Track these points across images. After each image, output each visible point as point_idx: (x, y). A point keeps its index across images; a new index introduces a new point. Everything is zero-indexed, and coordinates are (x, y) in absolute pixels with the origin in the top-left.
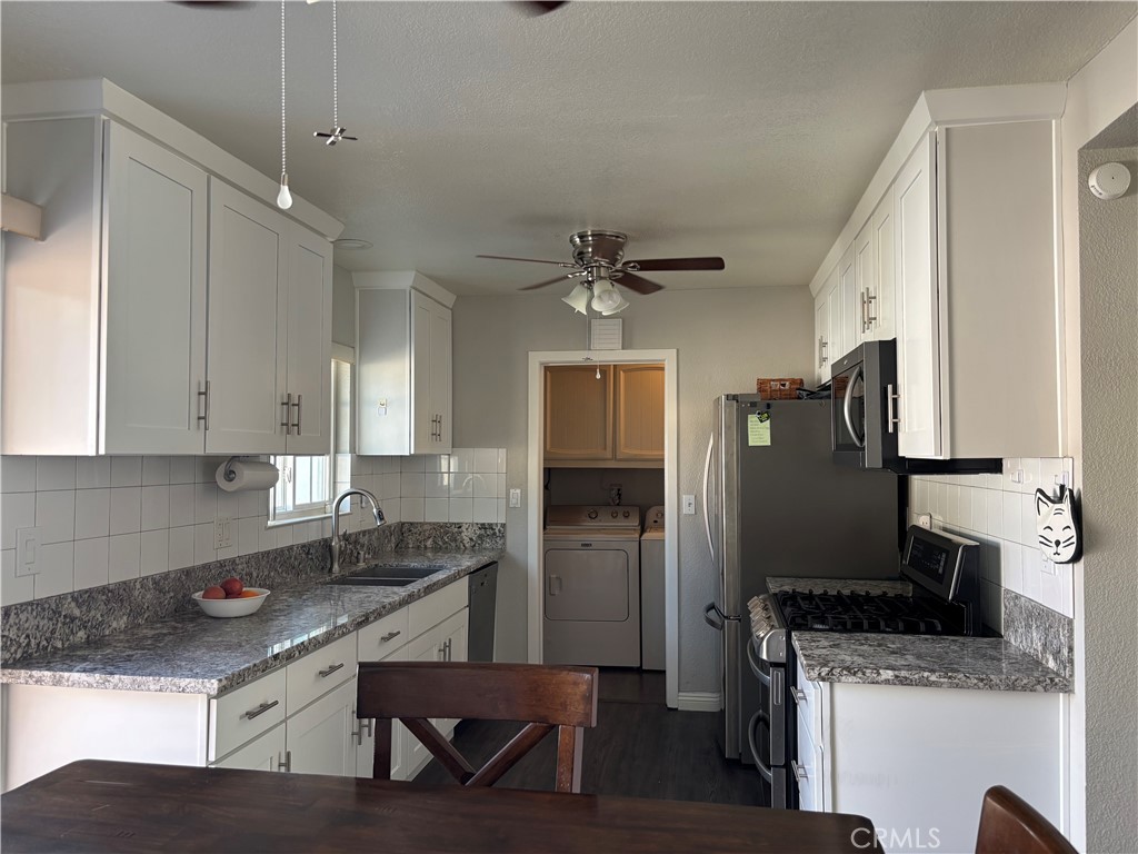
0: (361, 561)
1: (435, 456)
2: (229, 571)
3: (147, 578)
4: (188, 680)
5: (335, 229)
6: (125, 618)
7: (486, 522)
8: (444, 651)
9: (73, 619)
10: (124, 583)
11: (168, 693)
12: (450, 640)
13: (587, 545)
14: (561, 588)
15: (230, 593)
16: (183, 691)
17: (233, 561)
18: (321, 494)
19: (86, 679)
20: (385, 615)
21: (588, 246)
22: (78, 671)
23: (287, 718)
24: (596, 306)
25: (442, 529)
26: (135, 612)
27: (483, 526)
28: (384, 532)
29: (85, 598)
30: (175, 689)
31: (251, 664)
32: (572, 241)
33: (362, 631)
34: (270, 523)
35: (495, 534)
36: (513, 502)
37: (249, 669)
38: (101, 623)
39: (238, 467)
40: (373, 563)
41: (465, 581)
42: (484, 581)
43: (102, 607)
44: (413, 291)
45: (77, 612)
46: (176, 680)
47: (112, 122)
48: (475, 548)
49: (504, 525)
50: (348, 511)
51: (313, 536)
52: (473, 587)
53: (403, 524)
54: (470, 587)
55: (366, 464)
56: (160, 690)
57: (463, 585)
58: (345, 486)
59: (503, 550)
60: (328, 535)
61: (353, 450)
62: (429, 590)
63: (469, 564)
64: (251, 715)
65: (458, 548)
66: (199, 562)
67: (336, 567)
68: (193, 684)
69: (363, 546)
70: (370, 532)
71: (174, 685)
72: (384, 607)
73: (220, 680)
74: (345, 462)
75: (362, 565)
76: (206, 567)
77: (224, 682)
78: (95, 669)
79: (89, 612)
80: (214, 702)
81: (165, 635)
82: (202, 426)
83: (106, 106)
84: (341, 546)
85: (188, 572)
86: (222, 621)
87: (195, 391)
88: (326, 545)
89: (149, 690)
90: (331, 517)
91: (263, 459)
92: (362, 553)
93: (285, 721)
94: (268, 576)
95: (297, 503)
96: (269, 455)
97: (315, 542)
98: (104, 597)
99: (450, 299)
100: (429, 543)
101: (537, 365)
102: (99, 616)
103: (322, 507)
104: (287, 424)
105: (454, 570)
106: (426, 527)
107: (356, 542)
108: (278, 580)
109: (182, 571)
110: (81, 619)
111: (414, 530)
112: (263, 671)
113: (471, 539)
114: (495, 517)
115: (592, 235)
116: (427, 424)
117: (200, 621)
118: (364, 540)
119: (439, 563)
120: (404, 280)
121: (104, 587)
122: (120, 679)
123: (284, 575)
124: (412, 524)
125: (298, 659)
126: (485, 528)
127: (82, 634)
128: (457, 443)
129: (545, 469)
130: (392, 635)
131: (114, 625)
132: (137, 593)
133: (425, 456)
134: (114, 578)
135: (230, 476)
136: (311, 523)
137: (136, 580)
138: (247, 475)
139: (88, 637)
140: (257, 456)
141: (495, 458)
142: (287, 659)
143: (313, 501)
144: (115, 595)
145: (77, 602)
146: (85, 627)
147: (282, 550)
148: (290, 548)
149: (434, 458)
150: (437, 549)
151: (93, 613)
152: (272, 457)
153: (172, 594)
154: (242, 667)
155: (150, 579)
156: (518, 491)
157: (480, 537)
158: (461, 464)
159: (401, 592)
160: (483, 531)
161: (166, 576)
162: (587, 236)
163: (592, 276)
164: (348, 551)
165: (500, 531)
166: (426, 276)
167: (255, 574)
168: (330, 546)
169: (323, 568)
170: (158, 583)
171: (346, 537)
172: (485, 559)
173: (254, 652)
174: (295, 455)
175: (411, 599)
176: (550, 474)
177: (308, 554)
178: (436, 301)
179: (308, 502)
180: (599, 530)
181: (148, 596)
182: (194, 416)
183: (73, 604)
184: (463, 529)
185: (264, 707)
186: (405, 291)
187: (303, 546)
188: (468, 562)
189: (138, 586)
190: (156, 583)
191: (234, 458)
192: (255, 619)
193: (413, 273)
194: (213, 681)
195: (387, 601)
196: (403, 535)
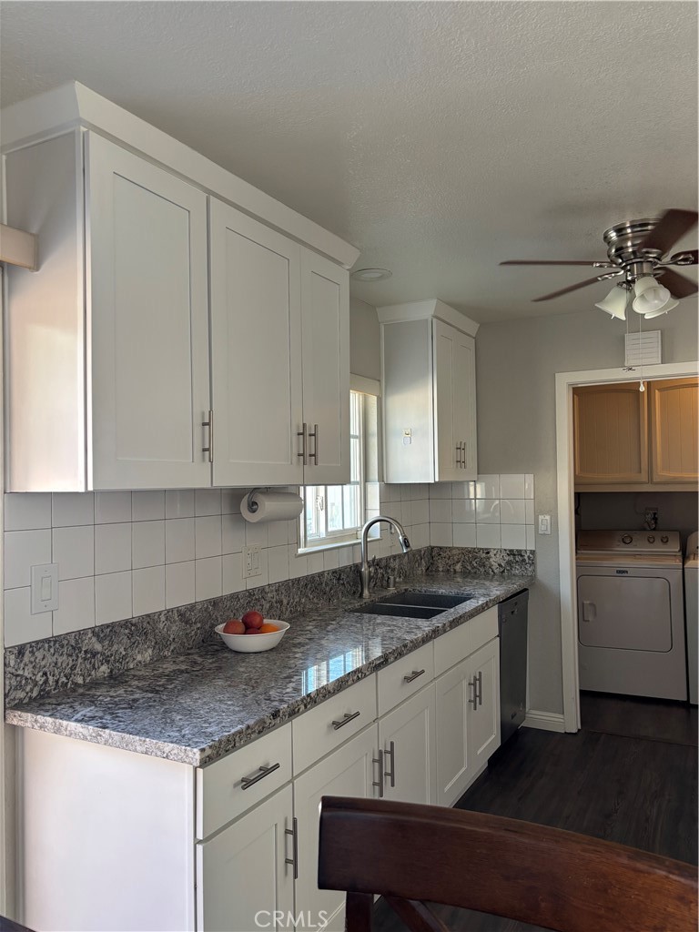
0: (391, 585)
1: (461, 483)
2: (258, 600)
3: (172, 610)
4: (171, 745)
5: (350, 255)
6: (150, 651)
7: (515, 547)
8: (475, 685)
9: (94, 654)
10: (148, 616)
11: (153, 757)
12: (480, 673)
13: (624, 572)
14: (595, 614)
15: (250, 627)
16: (167, 757)
17: (262, 590)
18: (352, 521)
19: (81, 730)
20: (407, 654)
21: (628, 239)
22: (77, 721)
23: (294, 778)
24: (638, 307)
25: (473, 553)
26: (161, 644)
27: (511, 553)
28: (415, 556)
29: (106, 632)
30: (159, 753)
31: (244, 727)
32: (606, 238)
33: (381, 673)
34: (301, 551)
35: (524, 560)
36: (542, 528)
37: (240, 732)
38: (124, 657)
39: (260, 499)
40: (403, 587)
41: (495, 610)
42: (514, 610)
43: (125, 640)
44: (435, 320)
45: (98, 647)
46: (160, 744)
47: (92, 134)
48: (504, 574)
49: (533, 552)
50: (379, 537)
51: (344, 561)
52: (504, 616)
53: (433, 548)
54: (500, 616)
55: (395, 493)
56: (146, 753)
57: (493, 614)
58: (375, 513)
59: (533, 578)
60: (358, 561)
61: (381, 478)
62: (455, 623)
63: (498, 593)
64: (247, 783)
65: (487, 573)
66: (227, 592)
67: (366, 592)
68: (176, 751)
69: (393, 570)
70: (400, 556)
71: (158, 748)
72: (405, 646)
73: (203, 750)
74: (374, 490)
75: (392, 589)
76: (234, 597)
77: (209, 752)
78: (93, 718)
79: (112, 646)
80: (200, 771)
81: (182, 672)
82: (207, 459)
83: (83, 115)
84: (370, 572)
85: (215, 603)
86: (240, 656)
87: (198, 421)
88: (356, 569)
89: (135, 751)
90: (360, 543)
91: (292, 490)
92: (392, 578)
93: (291, 781)
94: (299, 603)
95: (330, 529)
96: (298, 486)
97: (346, 567)
98: (127, 631)
99: (473, 328)
100: (458, 567)
101: (565, 386)
102: (122, 650)
103: (354, 533)
104: (303, 455)
105: (481, 601)
106: (454, 552)
107: (387, 567)
108: (309, 606)
109: (209, 601)
110: (103, 654)
111: (443, 555)
112: (260, 732)
113: (500, 565)
114: (524, 543)
115: (632, 227)
116: (450, 451)
117: (221, 655)
118: (395, 564)
119: (468, 590)
120: (425, 310)
121: (127, 621)
122: (110, 735)
123: (315, 600)
124: (441, 548)
125: (303, 712)
126: (514, 555)
127: (104, 669)
128: (482, 470)
129: (575, 493)
130: (416, 674)
131: (139, 658)
132: (161, 625)
133: (451, 484)
134: (139, 612)
135: (253, 507)
136: (341, 550)
137: (160, 613)
138: (268, 506)
139: (111, 672)
140: (285, 487)
141: (522, 484)
142: (290, 715)
143: (345, 527)
144: (137, 629)
145: (98, 636)
146: (108, 662)
147: (313, 576)
148: (321, 574)
149: (461, 485)
150: (466, 574)
151: (115, 647)
152: (302, 488)
153: (199, 625)
154: (233, 731)
155: (175, 611)
156: (548, 517)
157: (509, 563)
158: (488, 490)
159: (425, 626)
160: (511, 558)
161: (192, 607)
162: (625, 228)
163: (632, 274)
164: (380, 575)
165: (529, 557)
166: (447, 304)
167: (285, 602)
168: (360, 572)
169: (354, 592)
170: (183, 615)
171: (376, 563)
172: (514, 587)
173: (255, 707)
174: (326, 485)
175: (436, 633)
176: (580, 498)
177: (339, 579)
178: (459, 330)
179: (341, 528)
180: (634, 556)
181: (174, 628)
182: (198, 448)
183: (94, 639)
184: (492, 554)
185: (265, 771)
186: (427, 320)
187: (334, 572)
188: (497, 590)
189: (163, 618)
190: (181, 615)
191: (255, 490)
192: (273, 656)
193: (433, 303)
194: (195, 750)
195: (409, 637)
196: (434, 561)
